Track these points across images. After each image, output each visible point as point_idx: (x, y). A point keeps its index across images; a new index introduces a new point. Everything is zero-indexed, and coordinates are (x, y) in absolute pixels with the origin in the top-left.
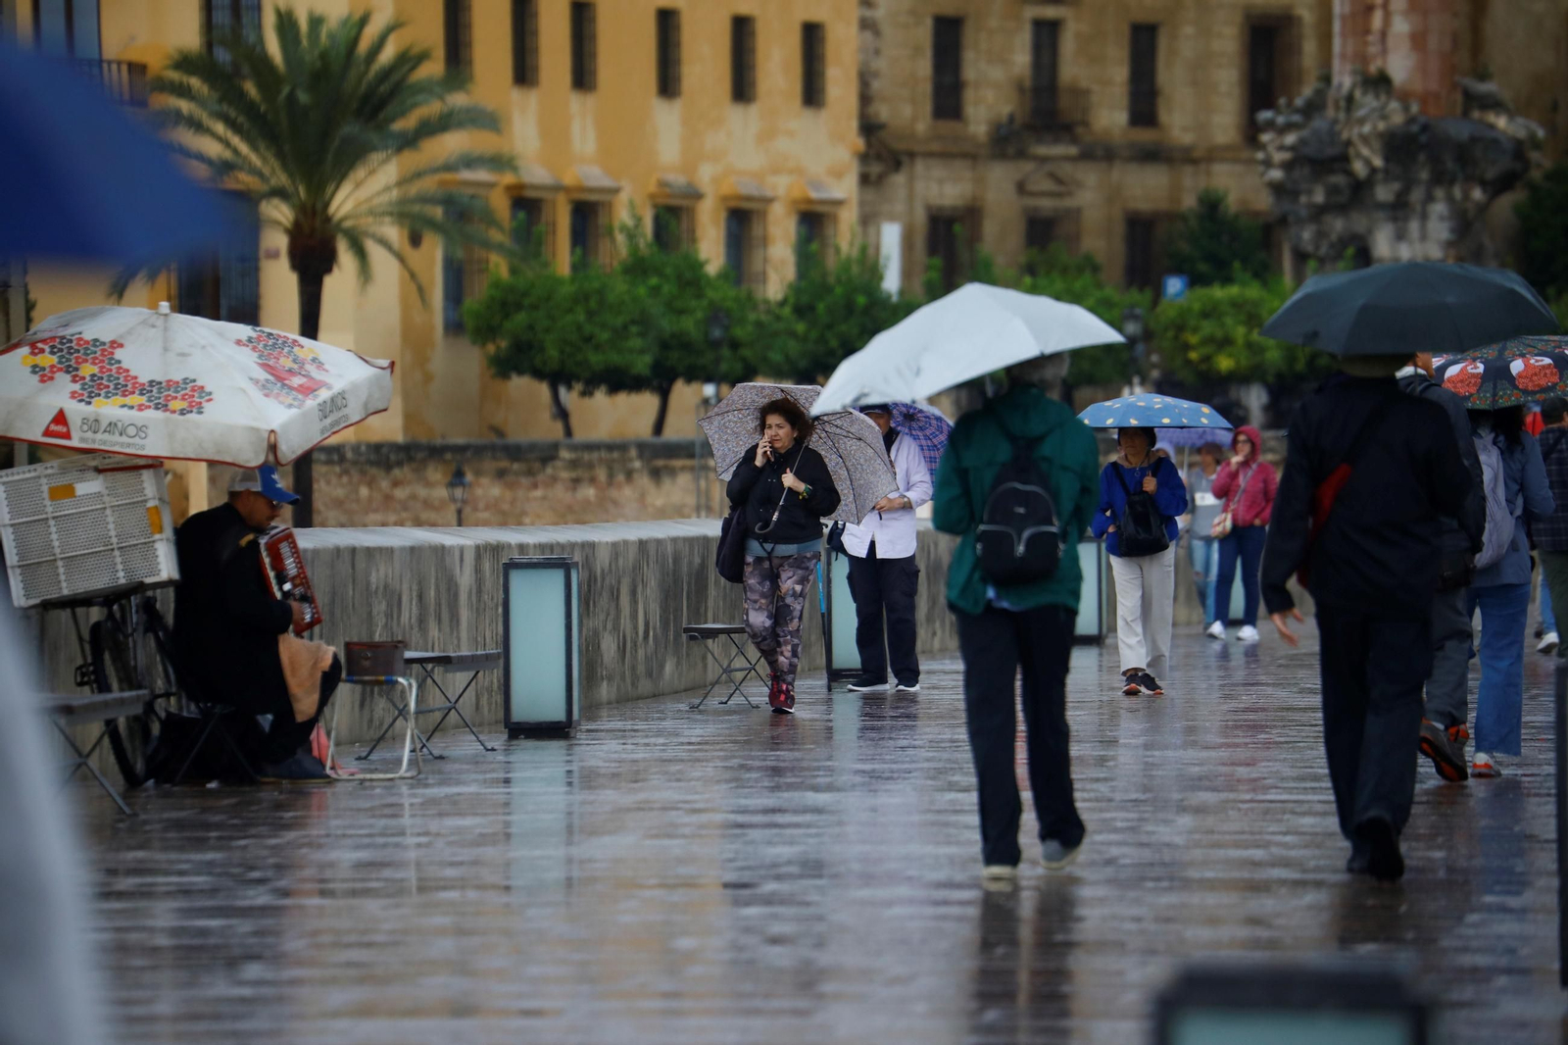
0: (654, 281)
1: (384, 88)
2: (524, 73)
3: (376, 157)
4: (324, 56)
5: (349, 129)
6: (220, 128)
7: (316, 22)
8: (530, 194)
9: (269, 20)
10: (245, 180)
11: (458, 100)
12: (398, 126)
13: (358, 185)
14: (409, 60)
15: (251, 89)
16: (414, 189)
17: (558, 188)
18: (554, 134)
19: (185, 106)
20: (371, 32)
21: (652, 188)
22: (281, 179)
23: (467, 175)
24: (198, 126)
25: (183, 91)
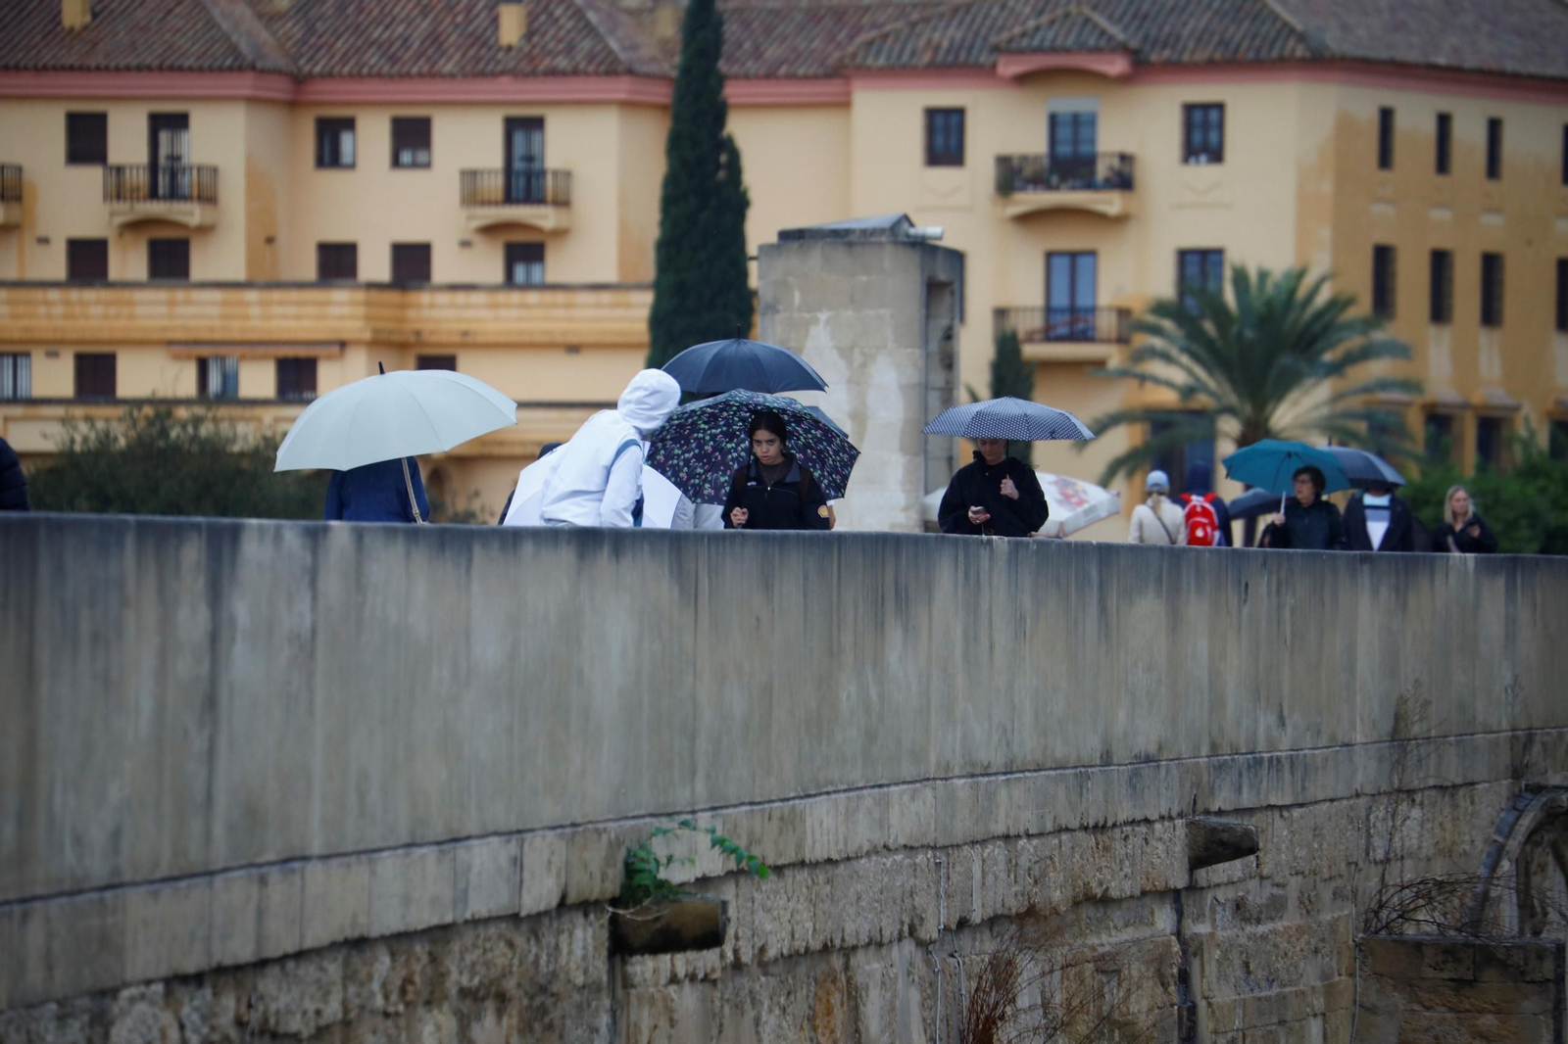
0: (1541, 482)
1: (1317, 327)
2: (1440, 312)
3: (1309, 382)
4: (1269, 304)
5: (1285, 360)
6: (1185, 359)
7: (1263, 276)
8: (1442, 411)
9: (1228, 274)
10: (1203, 400)
11: (1378, 336)
12: (1328, 357)
13: (1295, 403)
14: (1337, 304)
15: (1209, 326)
16: (1341, 406)
17: (1466, 406)
18: (1465, 361)
19: (1157, 342)
20: (1309, 281)
21: (1550, 405)
22: (1232, 399)
23: (1382, 396)
24: (1167, 358)
25: (1156, 331)
